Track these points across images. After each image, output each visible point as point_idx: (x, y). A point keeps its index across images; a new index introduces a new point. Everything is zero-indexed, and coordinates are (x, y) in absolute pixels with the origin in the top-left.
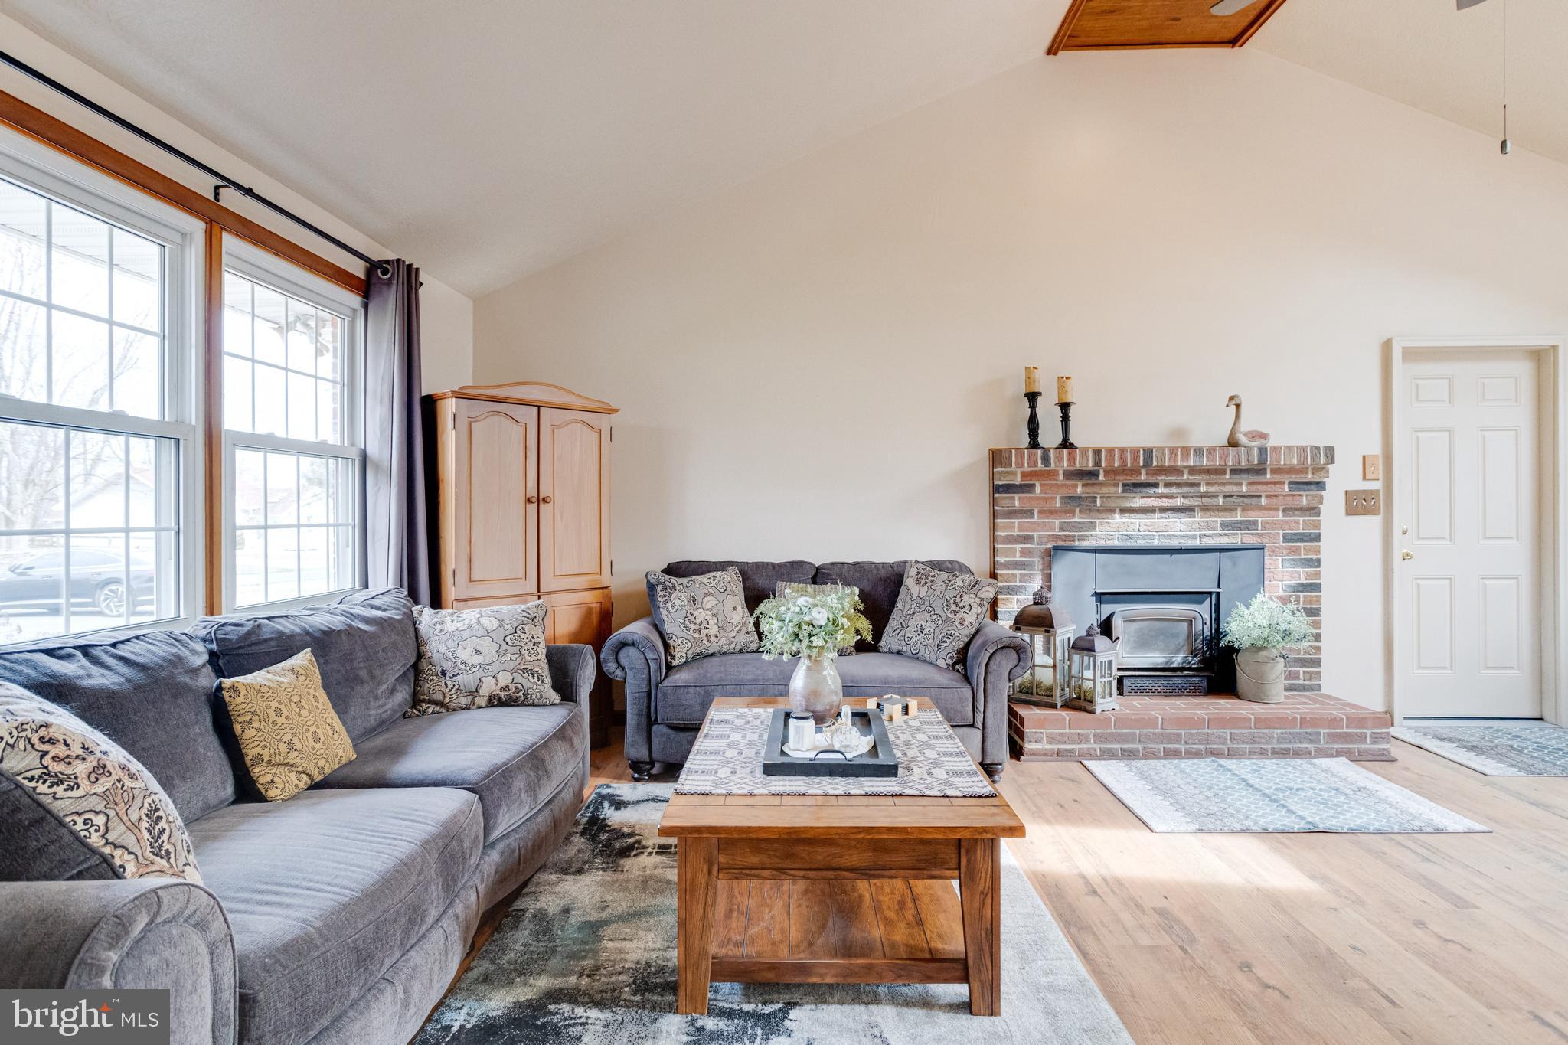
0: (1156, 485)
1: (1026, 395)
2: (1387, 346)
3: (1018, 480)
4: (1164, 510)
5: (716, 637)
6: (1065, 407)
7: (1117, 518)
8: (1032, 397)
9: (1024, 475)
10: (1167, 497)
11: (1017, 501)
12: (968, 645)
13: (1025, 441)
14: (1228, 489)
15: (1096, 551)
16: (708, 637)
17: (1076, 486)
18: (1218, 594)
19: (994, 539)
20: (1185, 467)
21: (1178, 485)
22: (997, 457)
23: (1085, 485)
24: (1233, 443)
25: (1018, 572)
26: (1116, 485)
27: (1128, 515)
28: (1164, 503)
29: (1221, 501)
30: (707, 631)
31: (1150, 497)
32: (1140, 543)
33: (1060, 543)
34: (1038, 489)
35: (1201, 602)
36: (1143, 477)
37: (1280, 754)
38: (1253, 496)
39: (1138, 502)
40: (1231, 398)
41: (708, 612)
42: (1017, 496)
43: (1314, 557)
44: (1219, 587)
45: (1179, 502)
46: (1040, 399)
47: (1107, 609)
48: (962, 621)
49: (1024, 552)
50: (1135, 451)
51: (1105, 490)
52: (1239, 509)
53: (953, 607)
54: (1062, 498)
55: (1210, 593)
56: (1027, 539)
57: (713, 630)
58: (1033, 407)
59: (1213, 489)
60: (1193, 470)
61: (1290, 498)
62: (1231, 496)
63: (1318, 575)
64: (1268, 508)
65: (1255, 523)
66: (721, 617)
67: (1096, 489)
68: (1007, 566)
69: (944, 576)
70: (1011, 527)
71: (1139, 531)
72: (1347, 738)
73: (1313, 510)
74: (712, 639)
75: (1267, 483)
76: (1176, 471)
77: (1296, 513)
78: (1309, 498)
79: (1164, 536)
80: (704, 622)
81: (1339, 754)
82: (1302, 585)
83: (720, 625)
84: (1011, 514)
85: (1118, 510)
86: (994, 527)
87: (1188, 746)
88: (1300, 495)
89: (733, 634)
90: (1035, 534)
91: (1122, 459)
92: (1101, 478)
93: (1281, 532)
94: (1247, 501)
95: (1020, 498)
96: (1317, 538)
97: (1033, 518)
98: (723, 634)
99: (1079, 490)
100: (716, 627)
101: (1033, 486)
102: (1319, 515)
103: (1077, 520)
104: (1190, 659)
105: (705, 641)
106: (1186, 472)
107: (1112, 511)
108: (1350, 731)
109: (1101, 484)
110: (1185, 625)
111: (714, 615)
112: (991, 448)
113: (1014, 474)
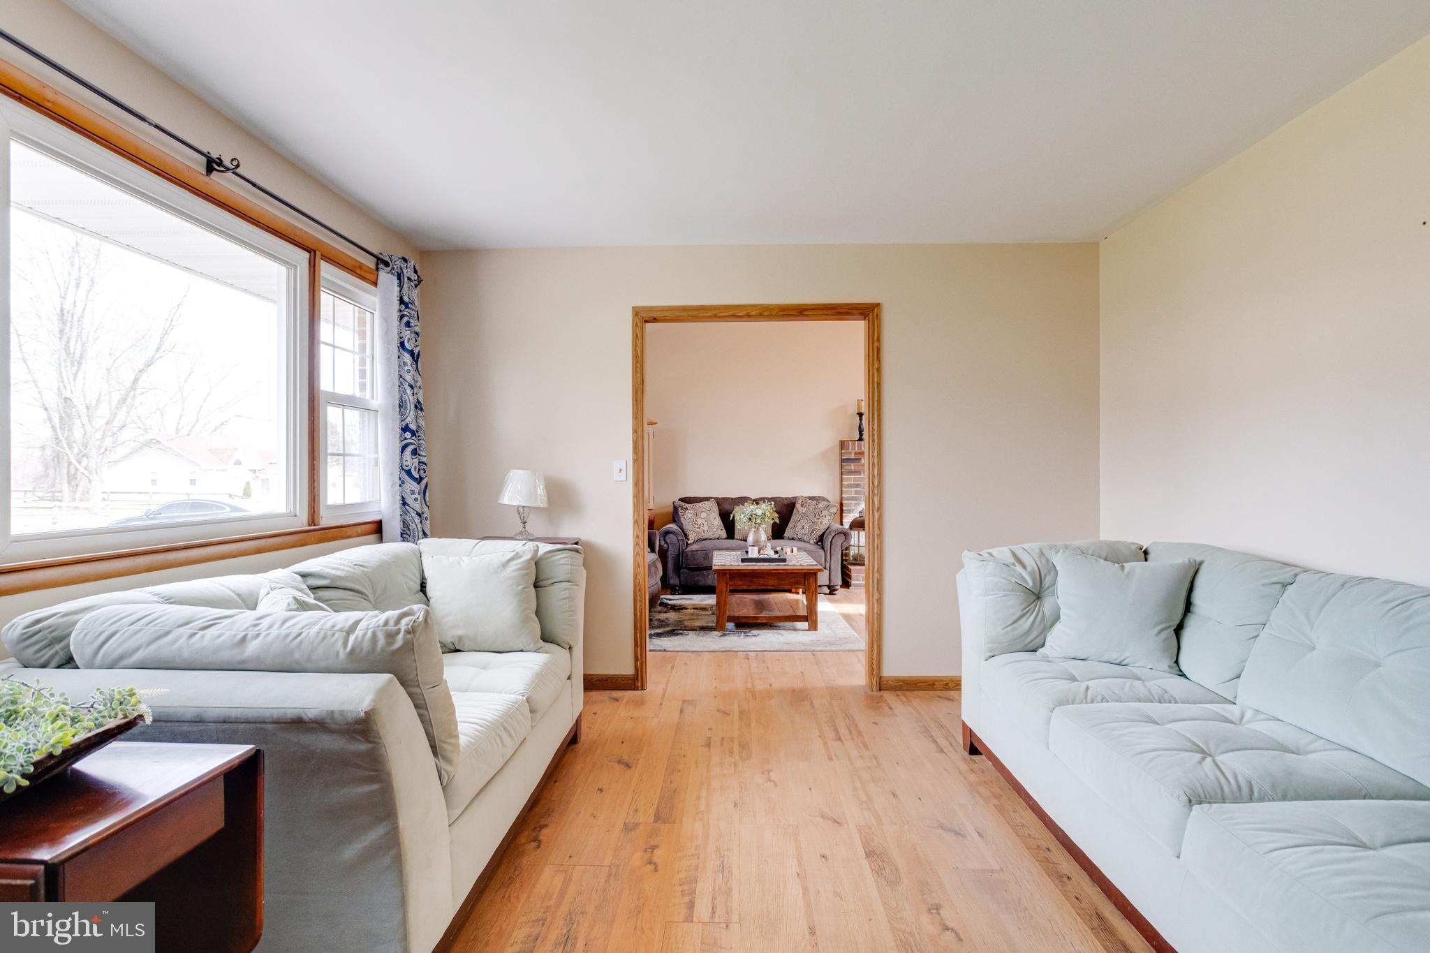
1: (858, 414)
3: (853, 456)
8: (860, 415)
9: (856, 454)
11: (852, 467)
12: (824, 532)
13: (857, 437)
19: (842, 486)
22: (843, 444)
25: (853, 502)
42: (852, 464)
48: (821, 523)
49: (856, 492)
53: (818, 517)
56: (857, 486)
58: (861, 420)
66: (714, 523)
68: (848, 499)
69: (814, 502)
70: (850, 479)
84: (851, 473)
86: (842, 480)
95: (854, 465)
101: (860, 459)
105: (703, 533)
112: (842, 439)
113: (851, 453)
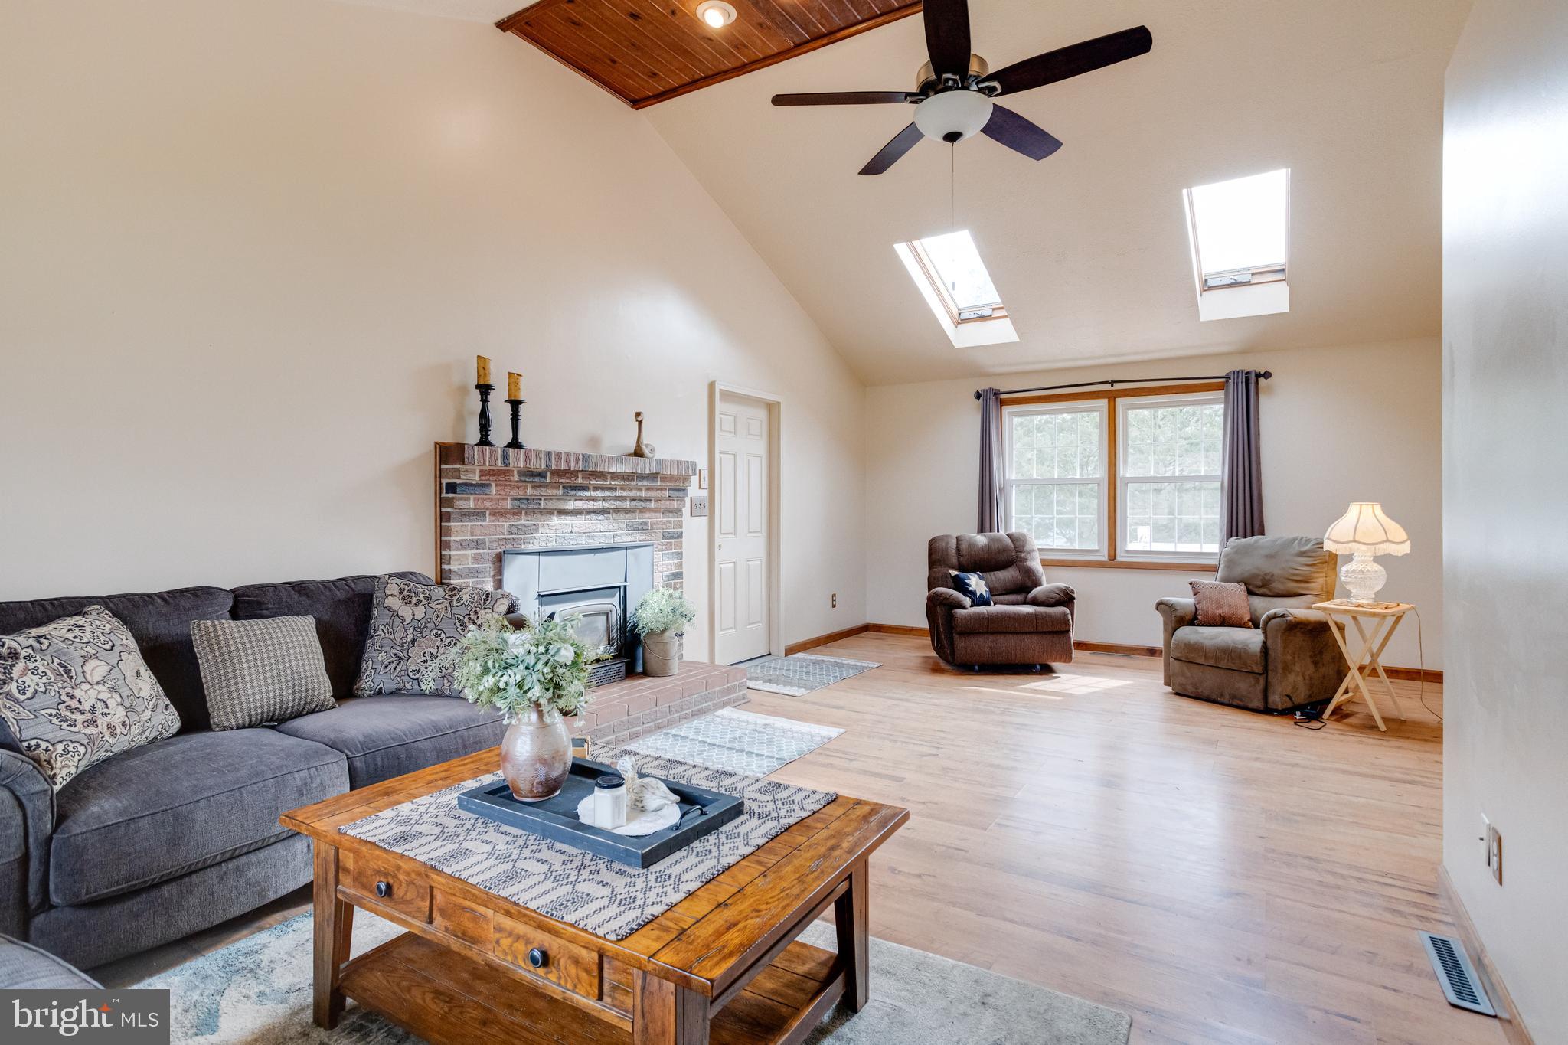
0: (585, 488)
1: (478, 387)
2: (712, 386)
3: (476, 478)
4: (590, 512)
5: (124, 725)
6: (515, 404)
7: (556, 521)
8: (485, 389)
9: (483, 473)
10: (593, 500)
11: (471, 503)
13: (477, 436)
14: (634, 493)
15: (539, 553)
16: (111, 728)
17: (526, 488)
18: (625, 587)
19: (441, 544)
20: (609, 473)
21: (603, 489)
22: (444, 452)
23: (533, 487)
24: (638, 453)
26: (558, 488)
27: (563, 517)
28: (591, 505)
29: (627, 504)
30: (108, 719)
31: (581, 500)
32: (572, 544)
33: (509, 547)
34: (493, 490)
35: (613, 596)
36: (580, 481)
37: (696, 714)
38: (647, 500)
39: (571, 505)
40: (638, 414)
41: (100, 687)
42: (472, 497)
43: (679, 551)
44: (626, 581)
45: (598, 505)
46: (492, 393)
47: (548, 610)
49: (477, 559)
50: (577, 456)
51: (549, 492)
52: (638, 511)
54: (512, 499)
55: (619, 587)
56: (478, 544)
57: (118, 715)
58: (485, 401)
59: (624, 494)
60: (615, 476)
61: (668, 503)
62: (634, 500)
63: (680, 565)
64: (656, 510)
65: (646, 523)
66: (125, 692)
67: (543, 491)
68: (460, 574)
71: (571, 532)
72: (729, 691)
73: (678, 512)
74: (118, 731)
75: (657, 490)
76: (600, 475)
77: (671, 515)
78: (679, 502)
79: (589, 536)
80: (99, 706)
81: (724, 705)
82: (673, 574)
83: (127, 704)
84: (467, 514)
85: (556, 512)
86: (442, 532)
87: (644, 726)
88: (673, 500)
89: (147, 714)
90: (486, 538)
91: (568, 462)
92: (548, 480)
93: (661, 531)
94: (644, 505)
95: (475, 499)
96: (680, 536)
97: (485, 521)
98: (134, 718)
99: (529, 492)
100: (121, 708)
101: (489, 485)
102: (681, 516)
103: (523, 522)
104: (608, 648)
105: (107, 737)
106: (609, 476)
107: (550, 512)
108: (729, 685)
109: (546, 486)
110: (604, 617)
111: (112, 690)
112: (437, 441)
113: (473, 472)
